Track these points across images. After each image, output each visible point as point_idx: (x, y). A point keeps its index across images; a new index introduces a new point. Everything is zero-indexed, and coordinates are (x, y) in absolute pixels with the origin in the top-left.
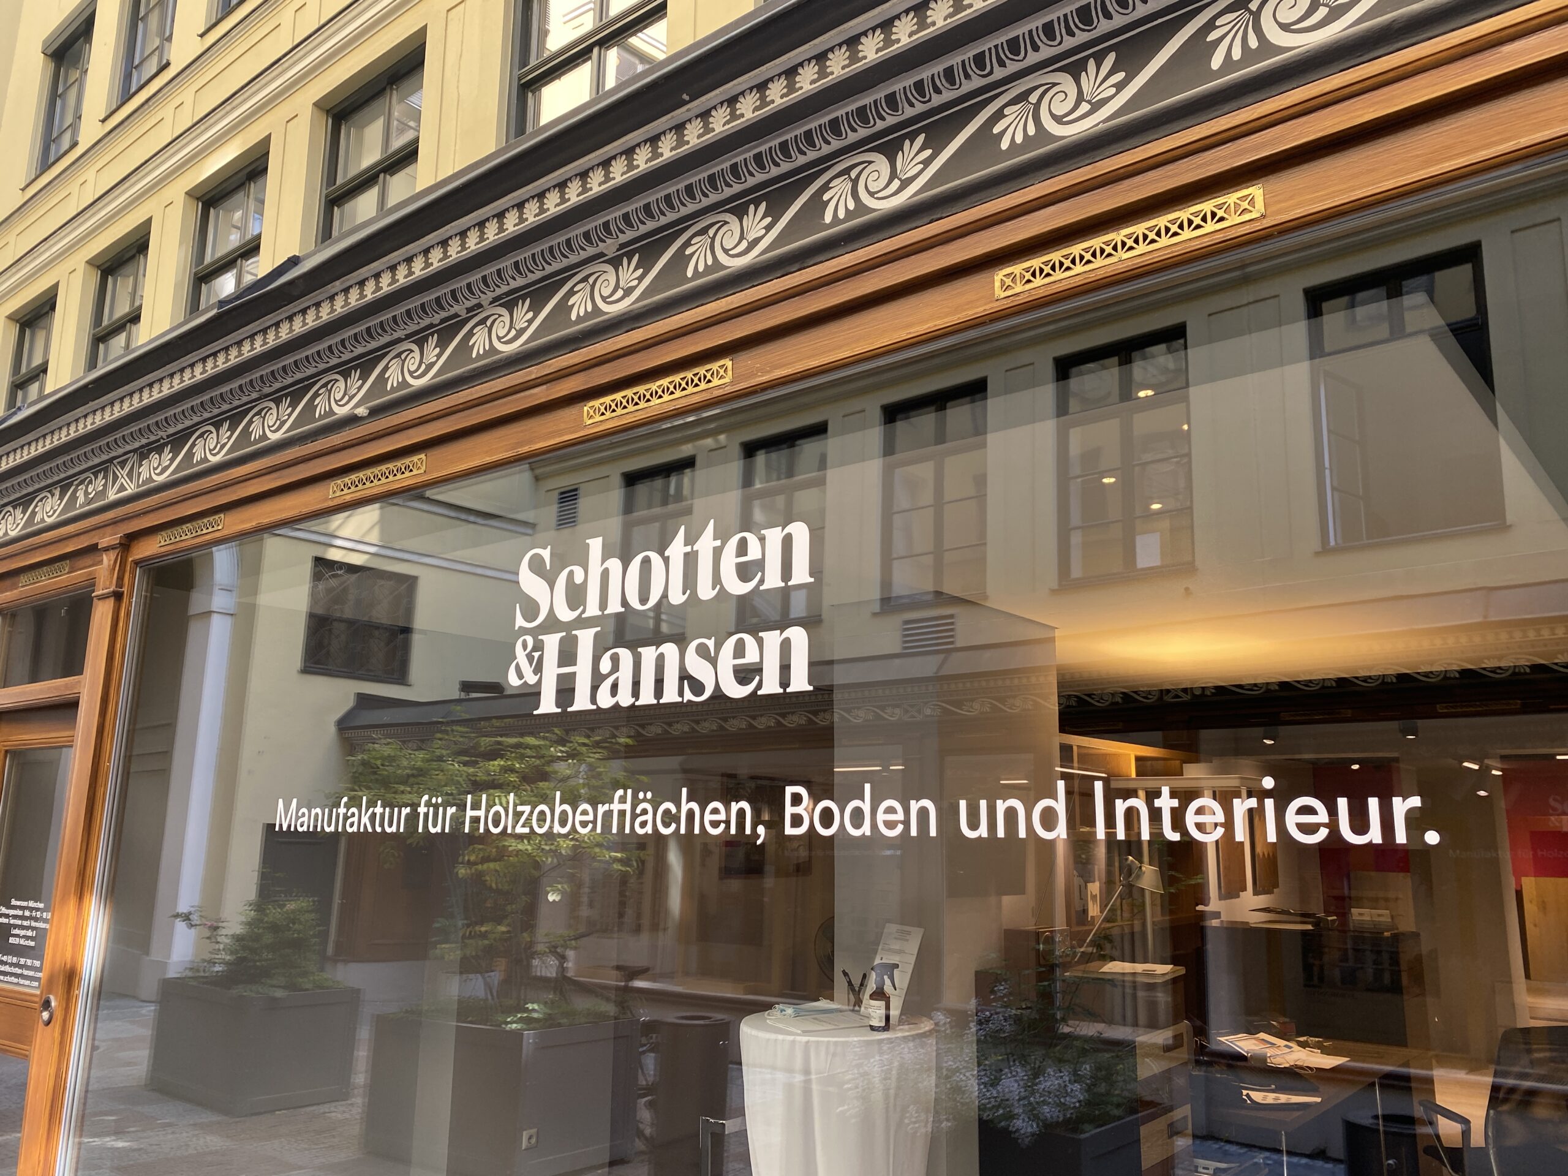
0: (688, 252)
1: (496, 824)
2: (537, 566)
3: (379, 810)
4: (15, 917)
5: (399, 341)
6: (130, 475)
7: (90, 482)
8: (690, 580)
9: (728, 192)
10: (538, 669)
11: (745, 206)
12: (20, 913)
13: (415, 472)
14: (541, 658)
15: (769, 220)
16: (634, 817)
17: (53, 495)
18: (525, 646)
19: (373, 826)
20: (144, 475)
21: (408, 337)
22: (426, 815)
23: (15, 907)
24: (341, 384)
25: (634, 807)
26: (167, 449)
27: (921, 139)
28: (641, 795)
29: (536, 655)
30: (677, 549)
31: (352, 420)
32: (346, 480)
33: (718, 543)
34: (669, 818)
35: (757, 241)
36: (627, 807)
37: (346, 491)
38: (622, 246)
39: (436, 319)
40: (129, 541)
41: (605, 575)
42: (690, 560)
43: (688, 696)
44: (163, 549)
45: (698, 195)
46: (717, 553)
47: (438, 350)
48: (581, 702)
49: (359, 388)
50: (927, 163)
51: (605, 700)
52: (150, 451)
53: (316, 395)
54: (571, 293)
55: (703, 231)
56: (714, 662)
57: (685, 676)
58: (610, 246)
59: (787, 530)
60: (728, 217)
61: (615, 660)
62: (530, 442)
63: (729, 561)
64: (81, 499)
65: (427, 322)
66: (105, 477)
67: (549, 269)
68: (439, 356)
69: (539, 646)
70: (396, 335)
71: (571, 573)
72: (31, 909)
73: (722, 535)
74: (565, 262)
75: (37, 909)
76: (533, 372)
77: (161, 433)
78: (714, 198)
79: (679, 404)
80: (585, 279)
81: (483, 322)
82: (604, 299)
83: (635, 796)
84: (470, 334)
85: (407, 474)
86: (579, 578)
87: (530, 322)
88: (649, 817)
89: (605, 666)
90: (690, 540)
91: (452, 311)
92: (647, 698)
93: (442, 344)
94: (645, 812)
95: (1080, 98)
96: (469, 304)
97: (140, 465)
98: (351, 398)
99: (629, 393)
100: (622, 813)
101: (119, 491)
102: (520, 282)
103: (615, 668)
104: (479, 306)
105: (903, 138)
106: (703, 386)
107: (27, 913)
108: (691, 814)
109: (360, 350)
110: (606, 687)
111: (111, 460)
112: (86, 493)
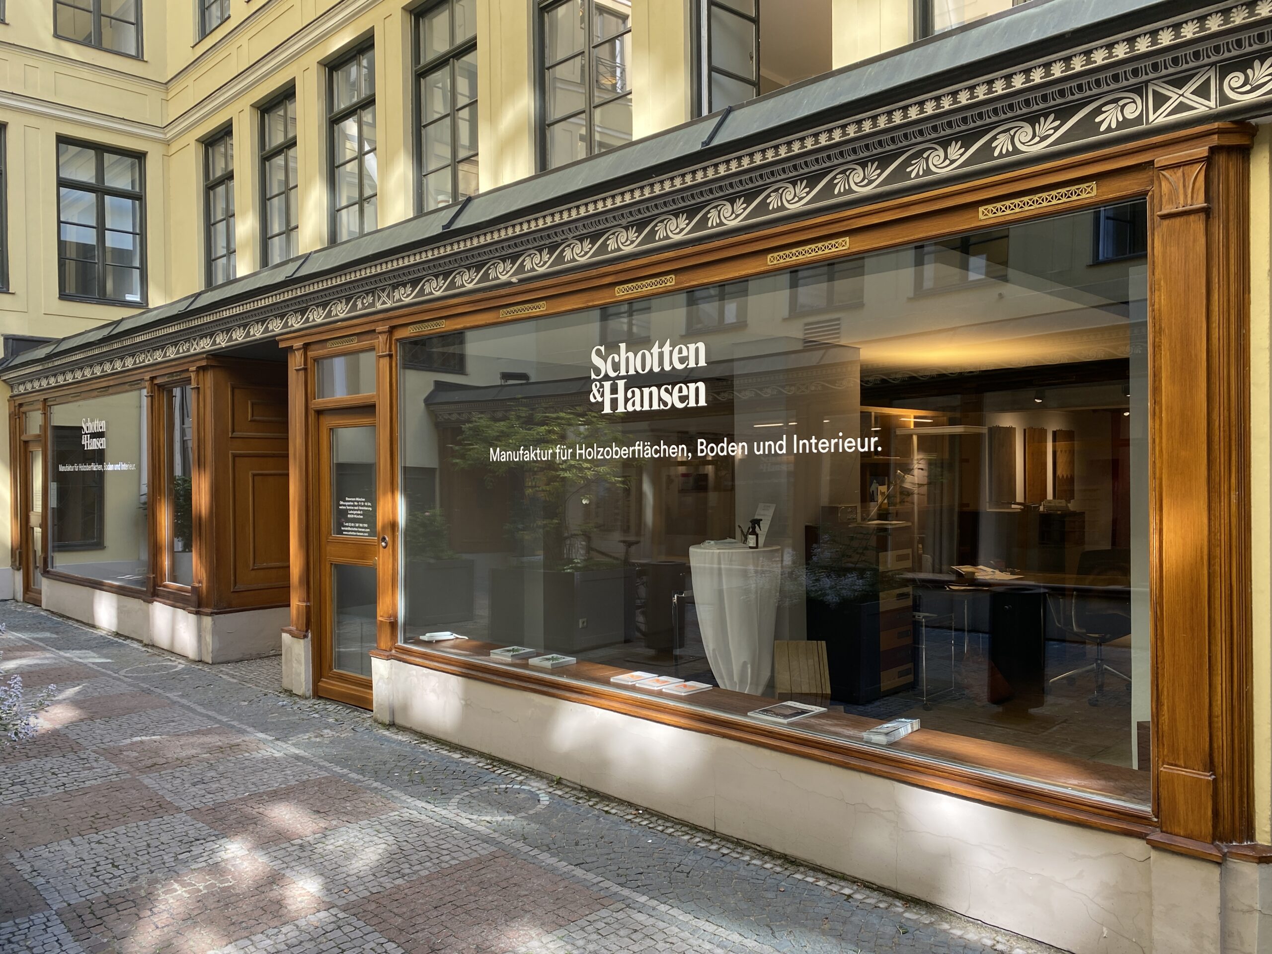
0: (656, 229)
1: (590, 455)
2: (598, 353)
3: (538, 451)
4: (349, 506)
5: (530, 249)
6: (388, 296)
7: (364, 298)
8: (661, 362)
9: (671, 208)
10: (602, 396)
11: (679, 213)
12: (352, 504)
13: (542, 309)
14: (603, 391)
15: (687, 221)
16: (644, 451)
17: (341, 302)
18: (596, 386)
19: (536, 458)
20: (397, 297)
21: (533, 248)
22: (560, 453)
23: (349, 501)
24: (502, 265)
25: (644, 448)
26: (409, 286)
27: (743, 199)
28: (646, 443)
29: (601, 390)
30: (656, 350)
31: (509, 284)
32: (508, 309)
33: (671, 348)
34: (657, 452)
35: (683, 229)
36: (641, 448)
37: (508, 315)
38: (629, 222)
39: (547, 242)
40: (392, 330)
41: (627, 359)
42: (661, 355)
43: (662, 407)
44: (412, 335)
45: (660, 208)
46: (671, 352)
47: (548, 256)
48: (621, 409)
49: (511, 268)
50: (745, 209)
51: (630, 408)
52: (399, 285)
53: (489, 268)
54: (608, 239)
55: (662, 221)
56: (671, 394)
57: (660, 399)
58: (624, 222)
59: (697, 345)
60: (671, 217)
61: (633, 392)
62: (593, 301)
63: (676, 355)
64: (360, 305)
65: (543, 243)
66: (374, 296)
67: (598, 228)
68: (549, 258)
69: (602, 386)
70: (528, 247)
71: (613, 357)
72: (358, 502)
73: (673, 345)
74: (605, 226)
75: (361, 502)
76: (594, 272)
77: (405, 278)
78: (665, 209)
79: (655, 291)
80: (614, 234)
81: (569, 246)
82: (622, 244)
83: (644, 444)
84: (563, 251)
85: (538, 310)
86: (617, 360)
87: (591, 249)
88: (649, 451)
89: (629, 395)
90: (661, 347)
91: (554, 240)
92: (646, 407)
93: (551, 253)
94: (648, 449)
95: (795, 195)
96: (562, 238)
97: (394, 292)
98: (507, 272)
99: (634, 284)
100: (639, 450)
101: (382, 304)
102: (585, 231)
103: (633, 396)
104: (567, 239)
105: (736, 197)
106: (663, 285)
107: (356, 503)
108: (665, 450)
109: (510, 251)
110: (630, 403)
111: (376, 288)
112: (363, 303)
